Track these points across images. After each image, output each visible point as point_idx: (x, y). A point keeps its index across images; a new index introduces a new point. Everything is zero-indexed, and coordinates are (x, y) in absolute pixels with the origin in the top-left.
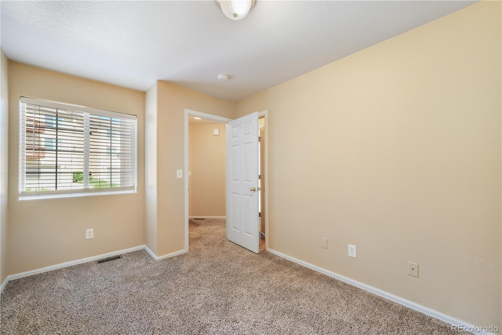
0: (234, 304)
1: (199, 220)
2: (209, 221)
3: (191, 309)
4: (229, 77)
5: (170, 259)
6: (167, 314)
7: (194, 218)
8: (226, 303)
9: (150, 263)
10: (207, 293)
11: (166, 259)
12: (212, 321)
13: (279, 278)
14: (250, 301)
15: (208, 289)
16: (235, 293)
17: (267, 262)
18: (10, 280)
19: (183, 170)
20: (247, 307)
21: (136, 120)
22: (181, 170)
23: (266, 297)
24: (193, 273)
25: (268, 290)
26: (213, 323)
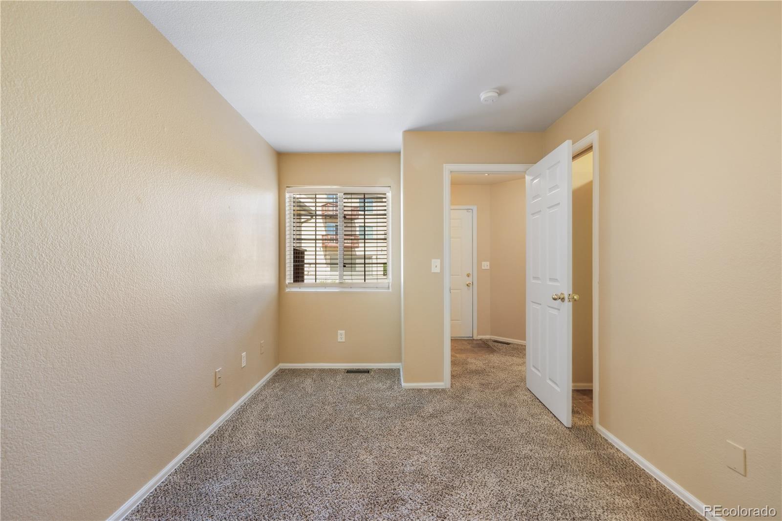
0: (459, 492)
1: (500, 344)
2: (514, 349)
3: (396, 467)
4: (501, 92)
5: (420, 390)
6: (367, 460)
7: (493, 339)
8: (448, 483)
9: (393, 389)
10: (432, 457)
11: (414, 389)
12: (410, 499)
13: (582, 490)
14: (490, 500)
15: (438, 452)
16: (474, 476)
17: (578, 451)
18: (281, 368)
19: (441, 261)
20: (478, 508)
21: (389, 192)
22: (439, 261)
23: (525, 511)
24: (434, 421)
25: (540, 500)
26: (410, 501)
